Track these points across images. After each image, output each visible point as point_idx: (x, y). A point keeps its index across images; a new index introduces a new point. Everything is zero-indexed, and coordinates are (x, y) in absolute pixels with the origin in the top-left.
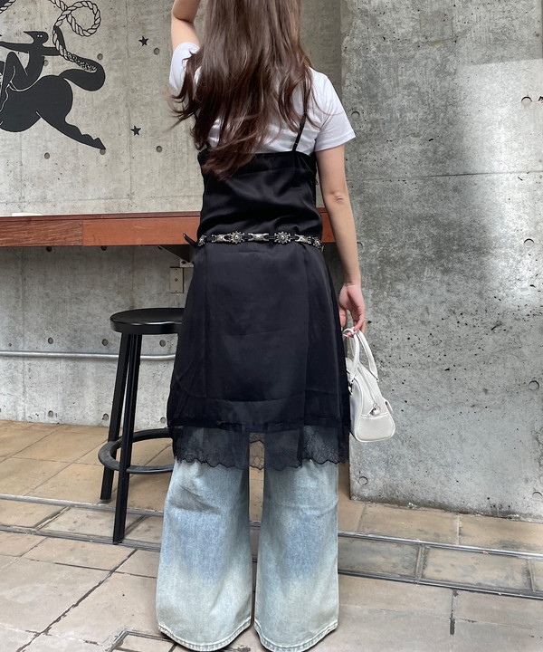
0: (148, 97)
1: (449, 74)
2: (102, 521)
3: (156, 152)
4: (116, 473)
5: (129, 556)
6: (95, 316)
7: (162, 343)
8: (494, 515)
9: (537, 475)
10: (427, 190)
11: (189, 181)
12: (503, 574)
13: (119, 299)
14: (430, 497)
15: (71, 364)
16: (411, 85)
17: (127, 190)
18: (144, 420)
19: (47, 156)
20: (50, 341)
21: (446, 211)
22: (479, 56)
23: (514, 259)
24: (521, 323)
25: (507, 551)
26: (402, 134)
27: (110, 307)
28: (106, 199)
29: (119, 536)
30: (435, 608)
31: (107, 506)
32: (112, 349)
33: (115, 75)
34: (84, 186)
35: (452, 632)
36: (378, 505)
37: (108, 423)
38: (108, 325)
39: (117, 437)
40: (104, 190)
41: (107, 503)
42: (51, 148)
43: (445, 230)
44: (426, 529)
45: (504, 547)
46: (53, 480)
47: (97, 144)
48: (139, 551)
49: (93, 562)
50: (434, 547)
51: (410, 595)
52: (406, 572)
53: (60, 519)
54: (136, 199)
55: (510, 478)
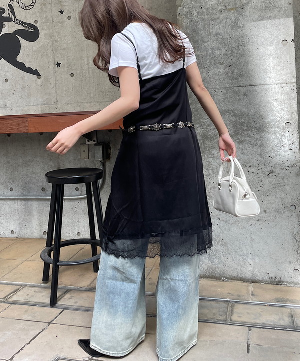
0: (65, 45)
1: (240, 27)
2: (44, 294)
3: (70, 77)
4: (51, 266)
5: (60, 314)
6: (37, 174)
7: (77, 189)
8: (272, 283)
9: (296, 260)
10: (229, 95)
11: (90, 93)
12: (277, 317)
13: (51, 163)
14: (235, 274)
15: (24, 202)
16: (218, 34)
17: (54, 100)
18: (68, 234)
19: (7, 80)
20: (11, 189)
21: (240, 107)
22: (257, 17)
23: (280, 134)
24: (285, 171)
25: (280, 303)
26: (213, 63)
27: (46, 168)
28: (42, 105)
29: (54, 302)
30: (238, 338)
31: (47, 285)
32: (48, 193)
33: (46, 32)
34: (29, 98)
35: (248, 352)
36: (205, 279)
37: (46, 237)
38: (44, 179)
39: (51, 245)
40: (41, 100)
41: (46, 283)
42: (9, 76)
43: (240, 118)
44: (232, 292)
45: (277, 302)
46: (14, 271)
47: (36, 73)
48: (66, 311)
49: (38, 318)
50: (237, 303)
51: (224, 331)
52: (221, 318)
53: (19, 293)
54: (60, 105)
55: (281, 262)
